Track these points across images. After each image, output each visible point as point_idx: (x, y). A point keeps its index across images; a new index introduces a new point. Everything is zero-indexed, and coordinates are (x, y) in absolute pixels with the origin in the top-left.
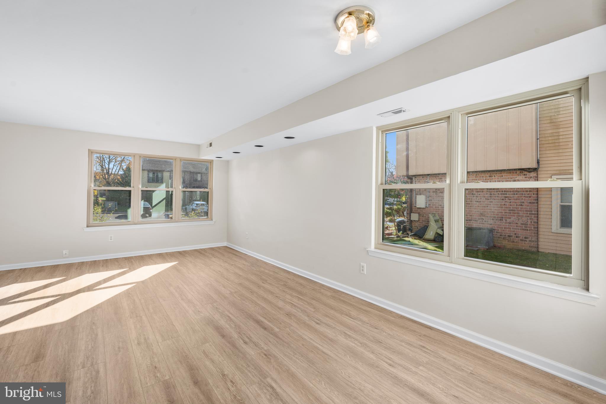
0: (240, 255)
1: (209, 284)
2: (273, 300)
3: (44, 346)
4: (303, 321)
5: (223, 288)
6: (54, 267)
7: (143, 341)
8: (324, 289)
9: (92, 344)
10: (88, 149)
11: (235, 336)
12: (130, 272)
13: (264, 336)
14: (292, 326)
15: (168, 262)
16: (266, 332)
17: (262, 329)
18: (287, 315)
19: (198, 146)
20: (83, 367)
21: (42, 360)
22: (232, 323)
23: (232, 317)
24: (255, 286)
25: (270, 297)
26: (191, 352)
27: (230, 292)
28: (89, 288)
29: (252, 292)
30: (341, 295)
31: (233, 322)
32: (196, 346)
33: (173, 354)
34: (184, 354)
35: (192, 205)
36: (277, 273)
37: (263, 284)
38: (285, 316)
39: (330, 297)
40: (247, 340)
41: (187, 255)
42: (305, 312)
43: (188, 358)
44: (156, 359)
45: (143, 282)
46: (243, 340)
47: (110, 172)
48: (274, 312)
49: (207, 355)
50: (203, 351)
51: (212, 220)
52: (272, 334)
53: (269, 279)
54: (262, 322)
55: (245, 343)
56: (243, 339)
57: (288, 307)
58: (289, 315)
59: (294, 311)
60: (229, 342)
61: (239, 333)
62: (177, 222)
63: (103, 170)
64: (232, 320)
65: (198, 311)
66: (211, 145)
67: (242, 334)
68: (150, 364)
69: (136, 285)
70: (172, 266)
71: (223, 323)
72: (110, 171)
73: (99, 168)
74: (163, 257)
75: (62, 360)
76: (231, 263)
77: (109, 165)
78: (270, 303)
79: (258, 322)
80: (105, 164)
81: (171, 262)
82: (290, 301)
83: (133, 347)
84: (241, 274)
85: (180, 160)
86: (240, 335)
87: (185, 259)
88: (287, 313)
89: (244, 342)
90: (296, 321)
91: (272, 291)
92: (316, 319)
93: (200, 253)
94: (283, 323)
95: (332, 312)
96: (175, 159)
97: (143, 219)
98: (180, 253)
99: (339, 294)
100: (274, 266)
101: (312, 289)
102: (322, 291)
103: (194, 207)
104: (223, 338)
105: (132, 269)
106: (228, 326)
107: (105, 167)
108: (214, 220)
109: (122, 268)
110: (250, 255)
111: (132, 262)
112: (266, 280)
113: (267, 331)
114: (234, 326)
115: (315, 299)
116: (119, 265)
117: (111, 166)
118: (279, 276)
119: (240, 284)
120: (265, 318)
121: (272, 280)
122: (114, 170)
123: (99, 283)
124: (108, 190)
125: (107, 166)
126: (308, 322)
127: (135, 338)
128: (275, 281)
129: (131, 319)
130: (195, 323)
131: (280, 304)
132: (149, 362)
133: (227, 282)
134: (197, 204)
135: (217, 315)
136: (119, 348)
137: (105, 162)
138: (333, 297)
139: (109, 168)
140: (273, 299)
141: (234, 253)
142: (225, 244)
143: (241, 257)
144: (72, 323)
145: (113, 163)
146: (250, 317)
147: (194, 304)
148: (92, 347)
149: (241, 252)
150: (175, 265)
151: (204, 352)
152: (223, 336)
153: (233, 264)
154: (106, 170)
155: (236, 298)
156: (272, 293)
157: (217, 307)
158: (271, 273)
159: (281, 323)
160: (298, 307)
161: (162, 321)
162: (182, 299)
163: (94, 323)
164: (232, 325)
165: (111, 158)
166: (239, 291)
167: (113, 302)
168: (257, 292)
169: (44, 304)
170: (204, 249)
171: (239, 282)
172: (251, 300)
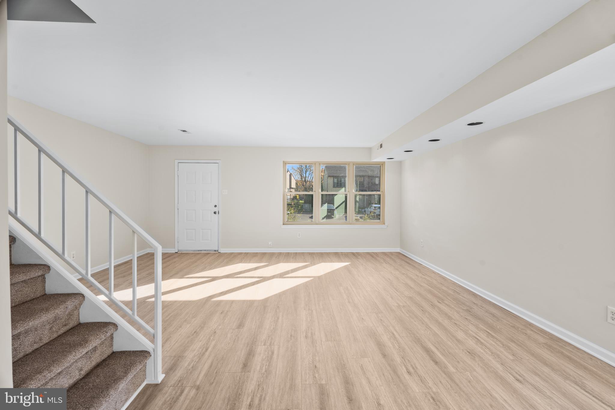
0: (413, 264)
1: (376, 291)
2: (450, 327)
3: (245, 317)
4: (493, 369)
5: (390, 299)
6: (263, 254)
7: (309, 335)
8: (532, 330)
9: (273, 326)
10: (283, 161)
11: (398, 359)
12: (311, 266)
13: (433, 372)
14: (475, 370)
15: (342, 262)
16: (437, 368)
17: (431, 362)
18: (469, 353)
19: (370, 149)
20: (264, 345)
21: (242, 329)
22: (396, 343)
23: (397, 336)
24: (428, 304)
25: (446, 323)
26: (349, 362)
27: (398, 305)
28: (281, 276)
29: (424, 311)
30: (564, 346)
31: (397, 341)
32: (355, 357)
33: (332, 358)
34: (342, 361)
35: (370, 208)
36: (459, 294)
37: (438, 304)
38: (466, 353)
39: (544, 344)
40: (411, 370)
41: (359, 257)
42: (498, 356)
43: (346, 368)
44: (317, 358)
45: (319, 278)
46: (407, 369)
47: (307, 180)
48: (449, 343)
49: (364, 372)
50: (360, 365)
51: (384, 224)
52: (444, 372)
53: (447, 298)
54: (433, 352)
55: (409, 373)
56: (406, 367)
57: (471, 343)
58: (471, 353)
59: (479, 349)
60: (390, 365)
61: (402, 358)
62: (351, 224)
63: (302, 178)
64: (396, 338)
65: (362, 318)
66: (381, 146)
67: (406, 360)
68: (311, 361)
69: (313, 279)
70: (345, 266)
71: (385, 338)
72: (307, 178)
73: (299, 177)
74: (338, 256)
75: (253, 333)
76: (403, 272)
78: (445, 329)
79: (428, 351)
81: (345, 262)
82: (475, 335)
83: (302, 339)
84: (412, 286)
85: (353, 164)
86: (404, 361)
87: (357, 260)
88: (469, 351)
89: (407, 370)
90: (481, 365)
91: (450, 315)
92: (517, 373)
93: (373, 256)
94: (461, 363)
95: (546, 370)
96: (349, 164)
97: (327, 220)
98: (353, 254)
99: (560, 344)
100: (454, 284)
101: (511, 326)
102: (529, 332)
103: (372, 210)
104: (384, 357)
105: (312, 264)
106: (391, 345)
108: (386, 224)
109: (305, 262)
110: (425, 265)
111: (314, 257)
112: (442, 299)
113: (439, 367)
114: (397, 347)
115: (514, 342)
116: (304, 259)
118: (461, 297)
119: (411, 298)
120: (437, 349)
121: (450, 300)
122: (309, 178)
123: (287, 272)
124: (306, 195)
125: (304, 175)
126: (501, 373)
127: (304, 330)
128: (455, 303)
129: (304, 311)
130: (357, 331)
131: (460, 335)
132: (311, 358)
133: (396, 293)
134: (375, 207)
135: (380, 328)
136: (291, 336)
137: (303, 172)
138: (550, 348)
139: (306, 177)
140: (450, 325)
141: (408, 261)
142: (398, 250)
143: (415, 267)
144: (264, 303)
146: (418, 341)
147: (359, 309)
148: (274, 329)
149: (415, 261)
150: (347, 265)
151: (362, 367)
152: (384, 356)
153: (405, 273)
154: (304, 178)
155: (403, 313)
156: (450, 318)
157: (382, 319)
158: (450, 292)
159: (458, 362)
160: (486, 347)
161: (328, 320)
162: (349, 302)
163: (278, 307)
164: (395, 344)
165: (307, 168)
166: (408, 306)
167: (294, 291)
168: (430, 312)
169: (252, 283)
170: (376, 253)
171: (409, 296)
172: (422, 320)
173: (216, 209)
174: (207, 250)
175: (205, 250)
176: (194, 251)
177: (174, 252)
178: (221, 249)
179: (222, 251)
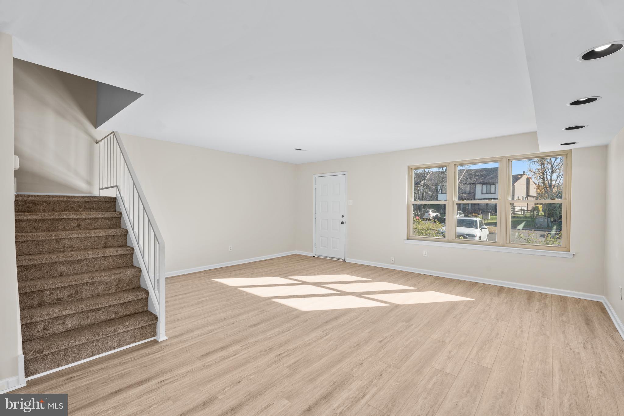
1: (444, 342)
15: (464, 295)
45: (398, 306)
51: (569, 251)
63: (544, 183)
70: (457, 301)
72: (553, 183)
73: (541, 180)
77: (551, 176)
80: (547, 176)
96: (500, 160)
107: (547, 179)
117: (554, 176)
122: (558, 182)
123: (373, 293)
125: (549, 178)
137: (547, 174)
144: (301, 314)
145: (557, 174)
154: (548, 183)
165: (554, 168)
173: (343, 220)
174: (336, 258)
175: (335, 258)
176: (327, 257)
177: (312, 256)
178: (347, 259)
179: (348, 260)
